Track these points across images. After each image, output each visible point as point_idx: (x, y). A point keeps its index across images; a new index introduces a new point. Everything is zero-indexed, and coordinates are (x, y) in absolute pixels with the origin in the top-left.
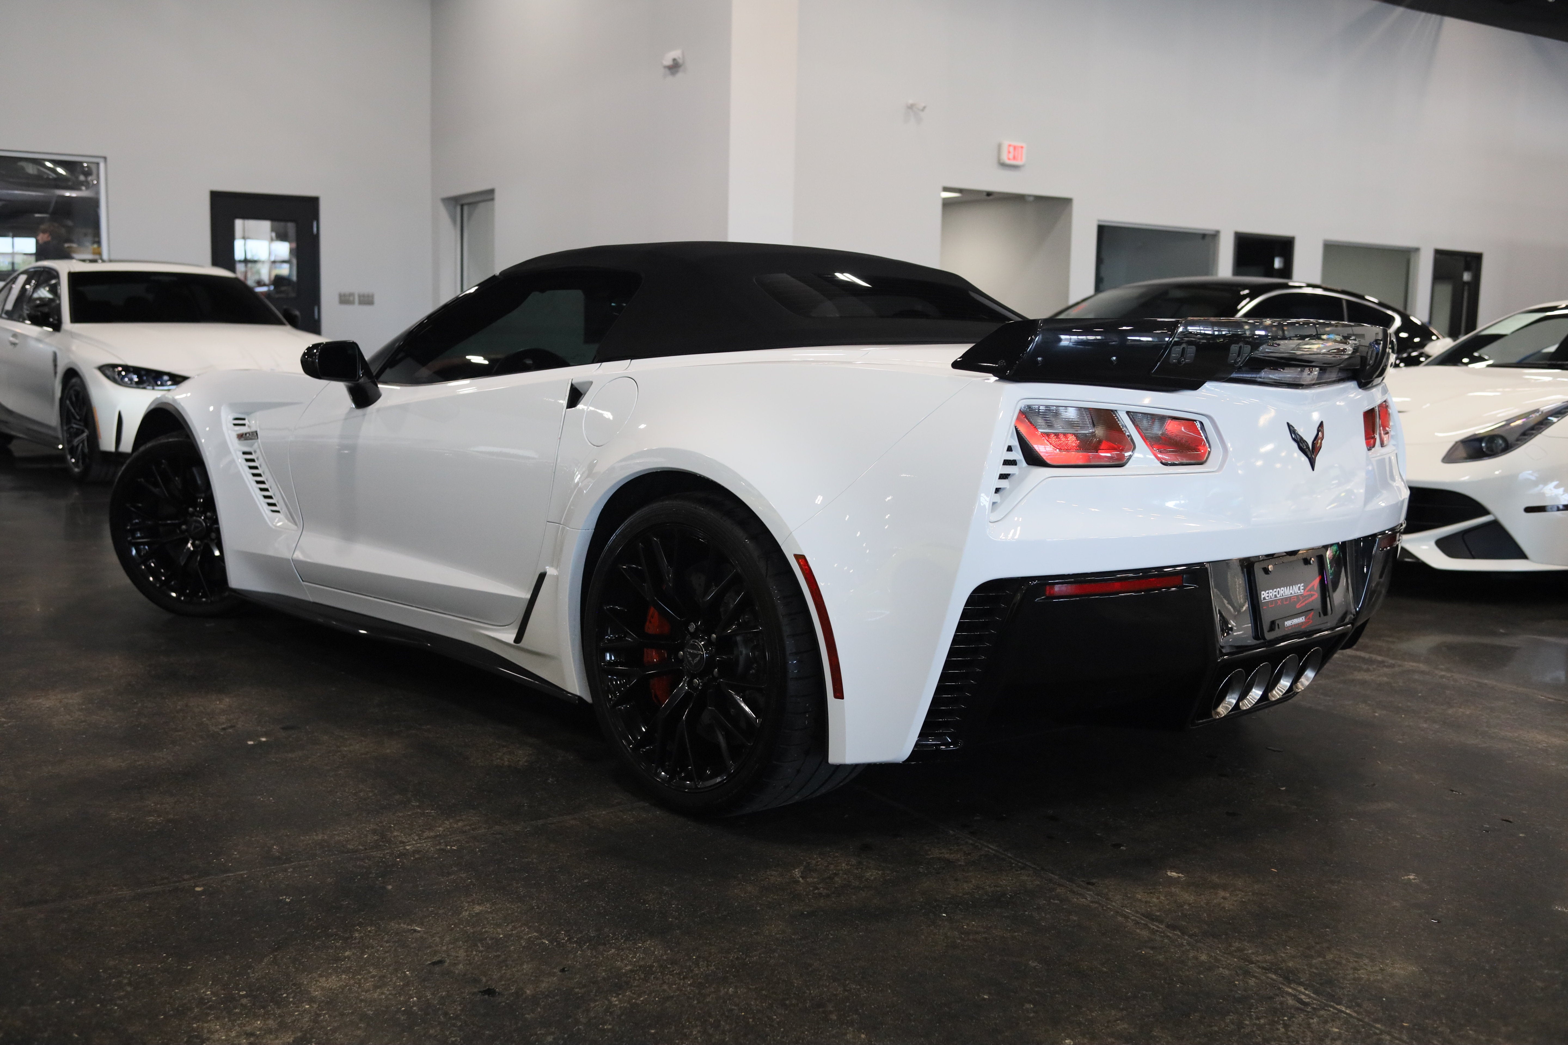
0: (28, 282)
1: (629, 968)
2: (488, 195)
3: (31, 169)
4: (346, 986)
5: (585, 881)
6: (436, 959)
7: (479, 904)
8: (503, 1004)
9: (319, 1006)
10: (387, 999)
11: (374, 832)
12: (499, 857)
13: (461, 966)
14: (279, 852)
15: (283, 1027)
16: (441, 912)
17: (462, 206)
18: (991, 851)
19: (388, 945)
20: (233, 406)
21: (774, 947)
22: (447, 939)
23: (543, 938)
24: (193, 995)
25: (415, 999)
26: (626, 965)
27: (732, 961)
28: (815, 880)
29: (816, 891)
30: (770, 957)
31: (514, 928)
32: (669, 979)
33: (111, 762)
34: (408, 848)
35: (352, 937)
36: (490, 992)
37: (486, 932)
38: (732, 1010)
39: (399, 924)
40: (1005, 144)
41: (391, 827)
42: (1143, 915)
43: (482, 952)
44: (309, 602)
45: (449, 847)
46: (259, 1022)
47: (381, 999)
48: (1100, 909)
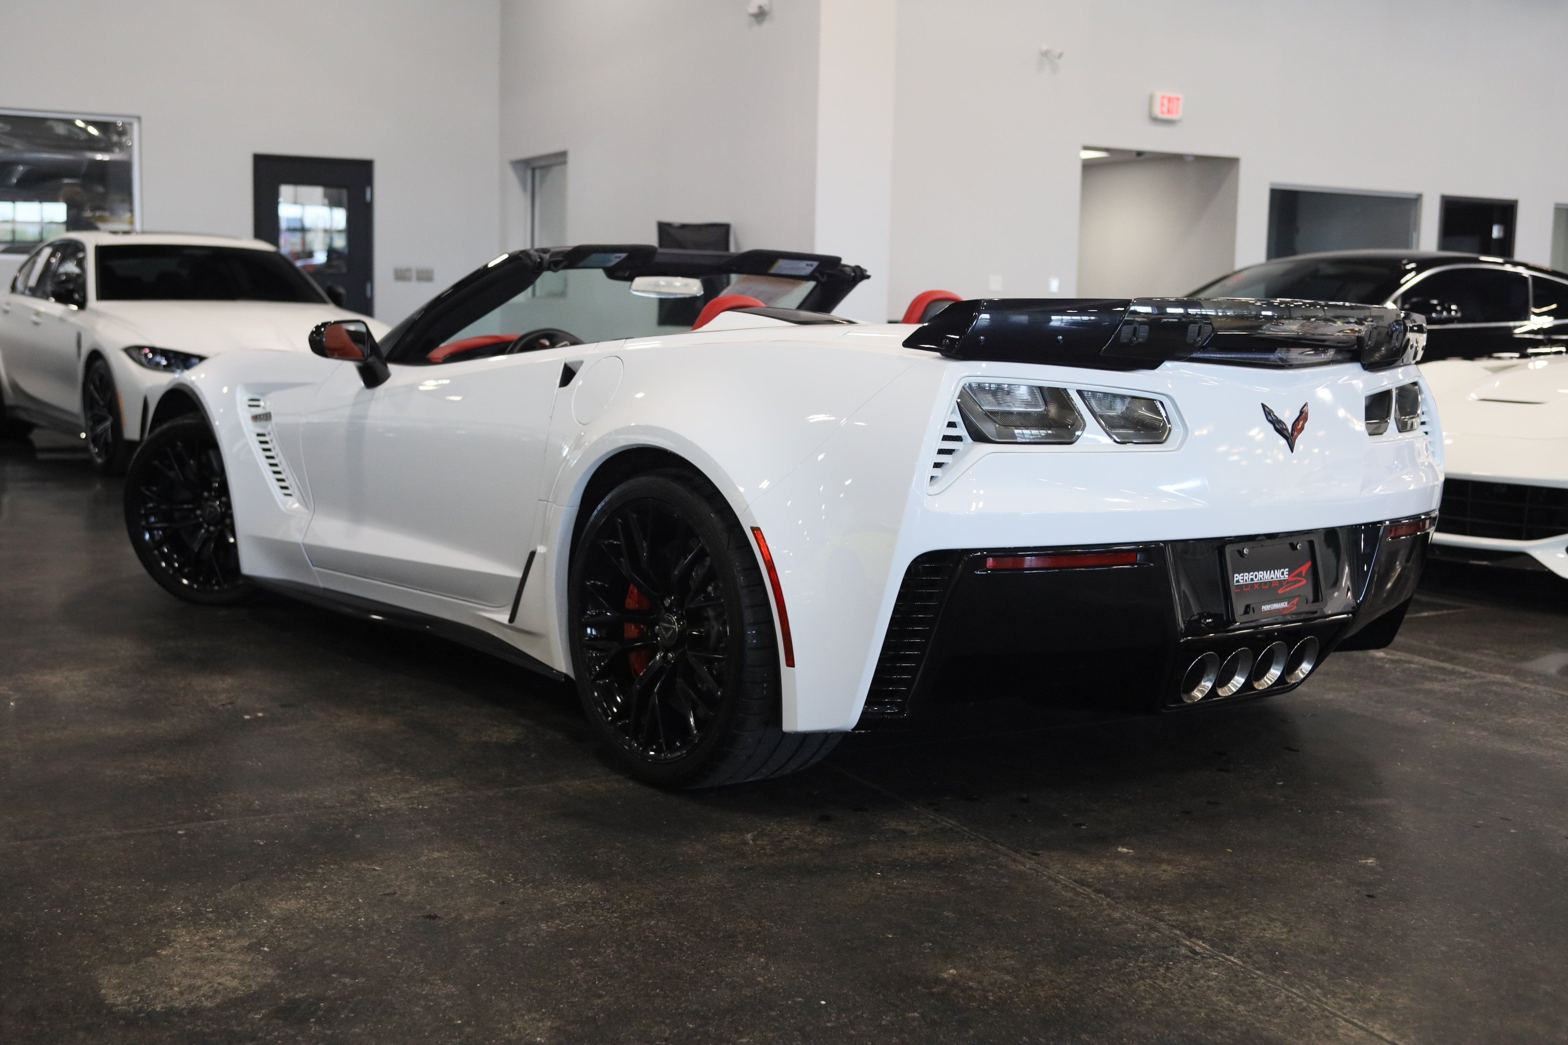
0: (53, 255)
1: (564, 903)
2: (560, 158)
3: (61, 130)
4: (302, 908)
5: (544, 837)
6: (388, 891)
7: (438, 851)
8: (441, 925)
9: (276, 921)
10: (338, 918)
11: (353, 792)
12: (466, 815)
13: (410, 897)
14: (259, 806)
15: (241, 934)
16: (401, 856)
17: (533, 170)
18: (948, 825)
19: (347, 879)
20: (248, 387)
21: (705, 892)
22: (402, 876)
23: (491, 879)
24: (165, 910)
25: (363, 919)
26: (562, 901)
27: (662, 901)
28: (765, 842)
29: (762, 851)
30: (699, 899)
31: (467, 870)
32: (598, 912)
33: (111, 730)
34: (381, 806)
35: (315, 872)
36: (433, 917)
37: (440, 872)
38: (648, 937)
39: (360, 864)
40: (1158, 95)
41: (369, 789)
42: (1075, 881)
43: (432, 887)
44: (318, 588)
45: (420, 807)
46: (220, 931)
47: (332, 919)
48: (1035, 875)
